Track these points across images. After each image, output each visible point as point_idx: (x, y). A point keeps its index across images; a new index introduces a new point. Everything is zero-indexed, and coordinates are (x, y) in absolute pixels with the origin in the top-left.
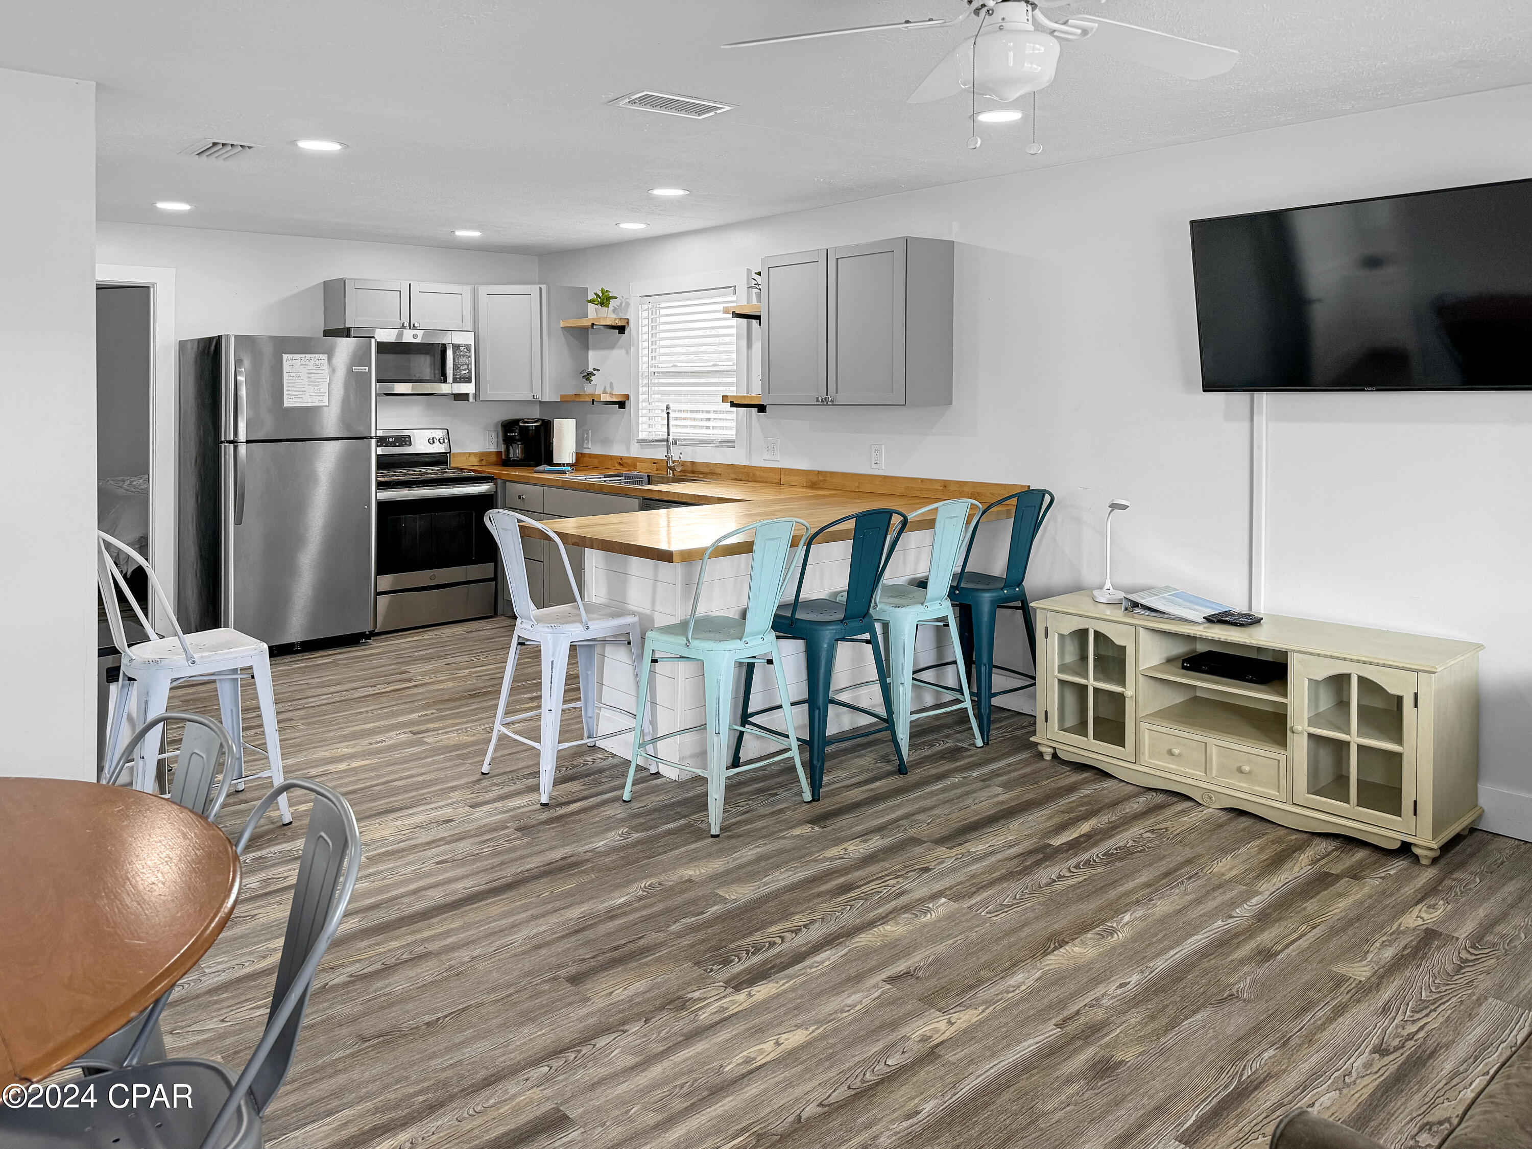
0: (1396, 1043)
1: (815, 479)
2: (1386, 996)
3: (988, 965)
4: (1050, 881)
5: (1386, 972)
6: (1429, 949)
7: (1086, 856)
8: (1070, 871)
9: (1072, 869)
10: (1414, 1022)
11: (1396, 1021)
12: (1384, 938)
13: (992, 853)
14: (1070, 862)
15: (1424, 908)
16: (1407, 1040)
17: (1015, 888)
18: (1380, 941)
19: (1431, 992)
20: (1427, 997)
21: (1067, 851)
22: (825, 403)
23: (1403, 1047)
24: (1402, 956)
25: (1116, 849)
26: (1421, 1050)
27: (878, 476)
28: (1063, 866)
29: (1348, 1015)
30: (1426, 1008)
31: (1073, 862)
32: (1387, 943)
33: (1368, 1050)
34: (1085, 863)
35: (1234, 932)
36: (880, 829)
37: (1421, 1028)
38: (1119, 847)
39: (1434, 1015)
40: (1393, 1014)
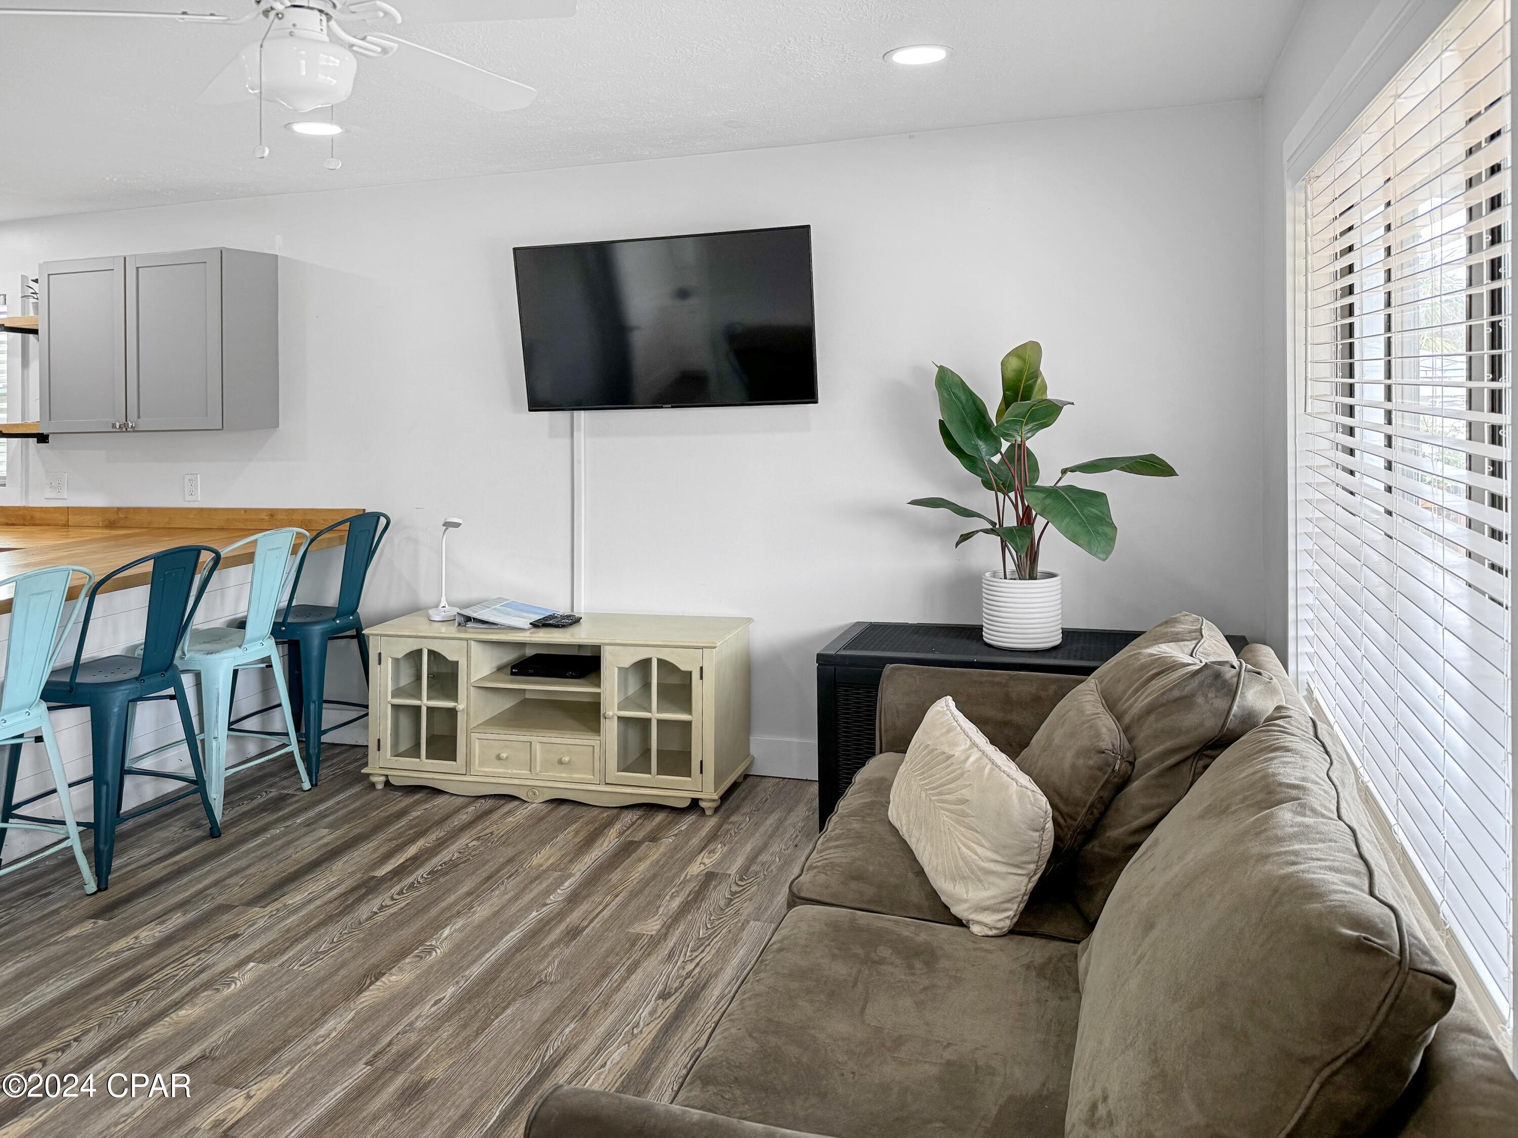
0: (677, 984)
1: (113, 517)
2: (671, 944)
3: (295, 1022)
4: (371, 915)
5: (673, 921)
6: (708, 891)
7: (411, 879)
8: (392, 899)
9: (395, 897)
10: (692, 960)
11: (678, 964)
12: (674, 890)
13: (310, 901)
14: (393, 891)
15: (707, 854)
16: (686, 979)
17: (334, 931)
18: (670, 893)
19: (707, 929)
20: (704, 934)
21: (391, 879)
22: (124, 430)
23: (682, 985)
24: (687, 902)
25: (441, 865)
26: (696, 985)
27: (194, 509)
28: (386, 895)
29: (639, 970)
30: (702, 945)
31: (397, 888)
32: (675, 894)
33: (654, 998)
34: (409, 887)
35: (546, 919)
36: (182, 906)
37: (697, 965)
38: (444, 863)
39: (708, 949)
40: (676, 958)
